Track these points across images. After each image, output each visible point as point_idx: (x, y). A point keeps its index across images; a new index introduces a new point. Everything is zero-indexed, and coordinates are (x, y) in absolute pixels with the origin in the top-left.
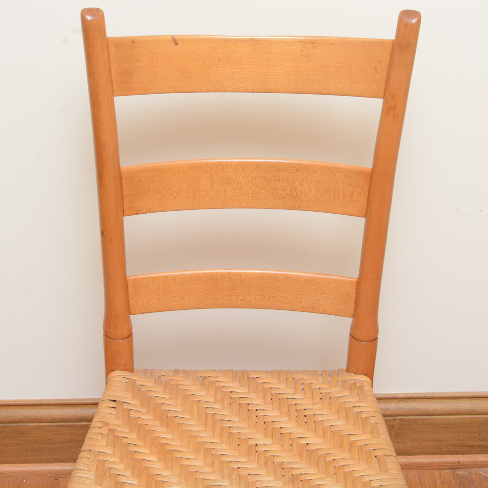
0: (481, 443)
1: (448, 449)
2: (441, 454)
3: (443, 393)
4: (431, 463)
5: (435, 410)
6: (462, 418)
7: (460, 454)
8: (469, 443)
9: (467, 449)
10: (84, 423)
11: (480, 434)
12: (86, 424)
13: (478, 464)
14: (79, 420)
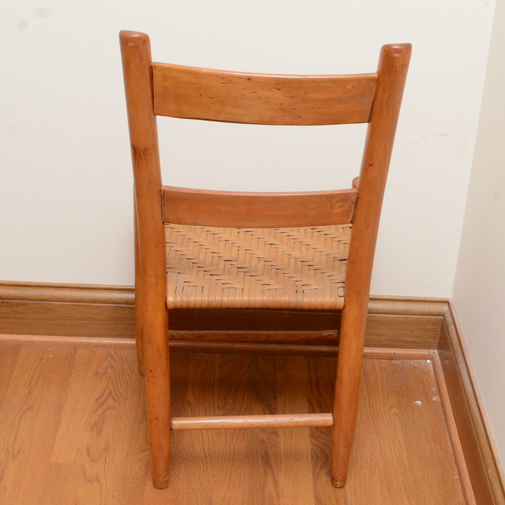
0: (413, 339)
1: (386, 343)
2: (381, 347)
3: (384, 296)
4: (372, 353)
5: (377, 309)
6: (398, 317)
7: (396, 347)
8: (403, 339)
9: (402, 344)
10: (98, 304)
11: (412, 331)
12: (100, 304)
13: (410, 357)
14: (94, 301)
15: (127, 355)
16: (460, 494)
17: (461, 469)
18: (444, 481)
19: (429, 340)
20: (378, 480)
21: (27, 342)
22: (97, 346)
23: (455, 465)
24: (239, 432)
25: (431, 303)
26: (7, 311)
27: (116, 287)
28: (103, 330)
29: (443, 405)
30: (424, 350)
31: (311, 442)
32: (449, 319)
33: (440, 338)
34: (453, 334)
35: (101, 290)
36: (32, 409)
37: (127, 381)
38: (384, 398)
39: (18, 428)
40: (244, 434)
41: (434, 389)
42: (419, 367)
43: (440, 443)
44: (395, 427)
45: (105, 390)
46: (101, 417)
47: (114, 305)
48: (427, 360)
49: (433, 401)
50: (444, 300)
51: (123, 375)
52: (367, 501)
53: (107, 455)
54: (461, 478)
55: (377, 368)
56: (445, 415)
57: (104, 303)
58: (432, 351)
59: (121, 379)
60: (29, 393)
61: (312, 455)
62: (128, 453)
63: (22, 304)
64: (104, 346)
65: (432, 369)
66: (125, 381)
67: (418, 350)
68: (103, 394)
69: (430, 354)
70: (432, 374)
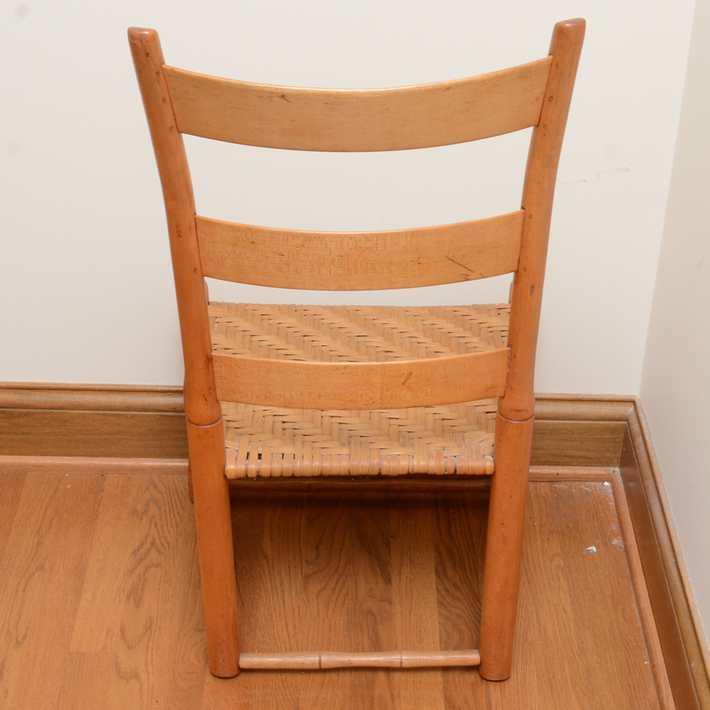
0: (584, 454)
1: (546, 459)
2: (538, 465)
6: (563, 424)
7: (559, 465)
8: (570, 453)
9: (568, 460)
10: (133, 413)
11: (582, 443)
12: (137, 413)
13: (580, 478)
14: (128, 409)
15: (176, 482)
16: (652, 689)
17: (653, 651)
18: (629, 671)
19: (608, 454)
20: (535, 670)
21: (34, 466)
22: (133, 470)
23: (644, 644)
24: (337, 599)
25: (609, 403)
26: (5, 424)
27: (159, 388)
28: (142, 447)
29: (627, 552)
30: (600, 468)
31: (439, 612)
32: (635, 427)
33: (623, 451)
34: (641, 451)
35: (138, 393)
36: (43, 568)
37: (176, 524)
38: (543, 542)
39: (23, 598)
40: (344, 603)
41: (615, 527)
42: (593, 493)
43: (623, 610)
44: (559, 587)
45: (146, 538)
46: (140, 579)
47: (156, 413)
48: (604, 481)
49: (613, 546)
50: (627, 398)
51: (172, 514)
52: (519, 703)
53: (150, 637)
54: (653, 666)
55: (532, 495)
56: (631, 568)
57: (142, 411)
58: (611, 469)
59: (169, 520)
60: (39, 544)
61: (440, 632)
62: (179, 635)
63: (27, 415)
64: (144, 470)
65: (612, 495)
66: (174, 523)
67: (591, 468)
68: (143, 544)
69: (609, 474)
70: (612, 504)
